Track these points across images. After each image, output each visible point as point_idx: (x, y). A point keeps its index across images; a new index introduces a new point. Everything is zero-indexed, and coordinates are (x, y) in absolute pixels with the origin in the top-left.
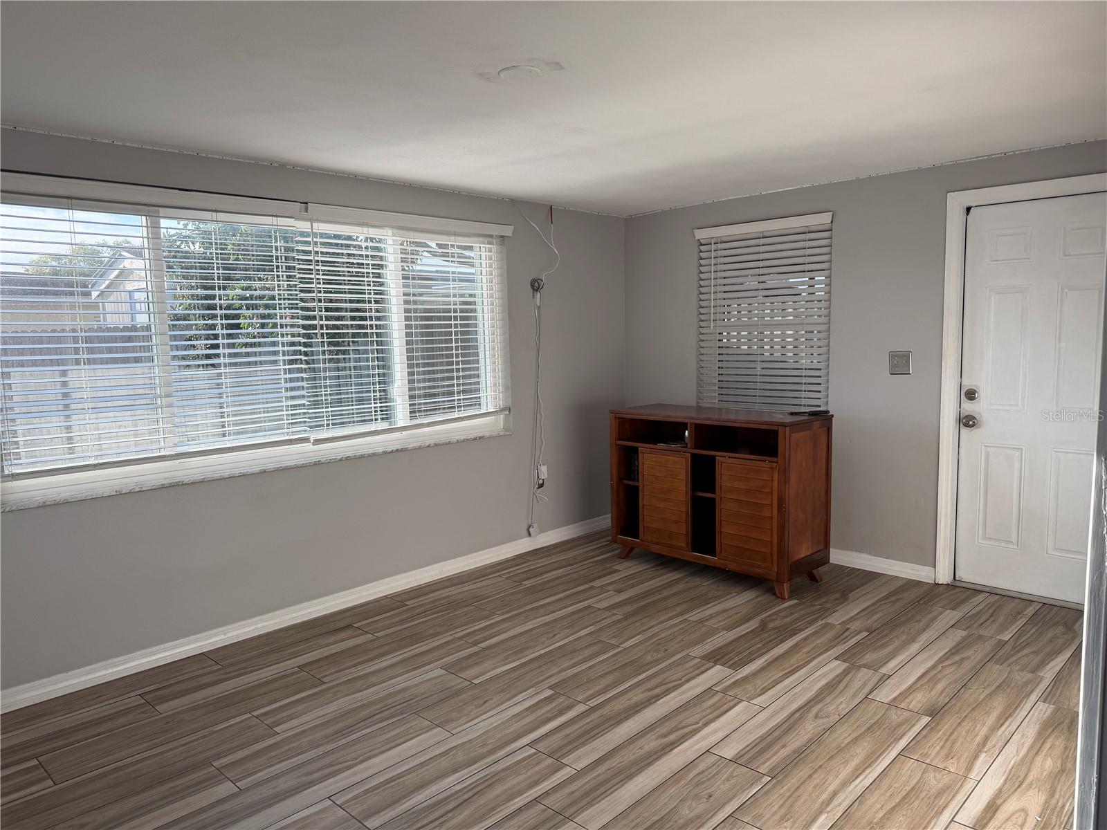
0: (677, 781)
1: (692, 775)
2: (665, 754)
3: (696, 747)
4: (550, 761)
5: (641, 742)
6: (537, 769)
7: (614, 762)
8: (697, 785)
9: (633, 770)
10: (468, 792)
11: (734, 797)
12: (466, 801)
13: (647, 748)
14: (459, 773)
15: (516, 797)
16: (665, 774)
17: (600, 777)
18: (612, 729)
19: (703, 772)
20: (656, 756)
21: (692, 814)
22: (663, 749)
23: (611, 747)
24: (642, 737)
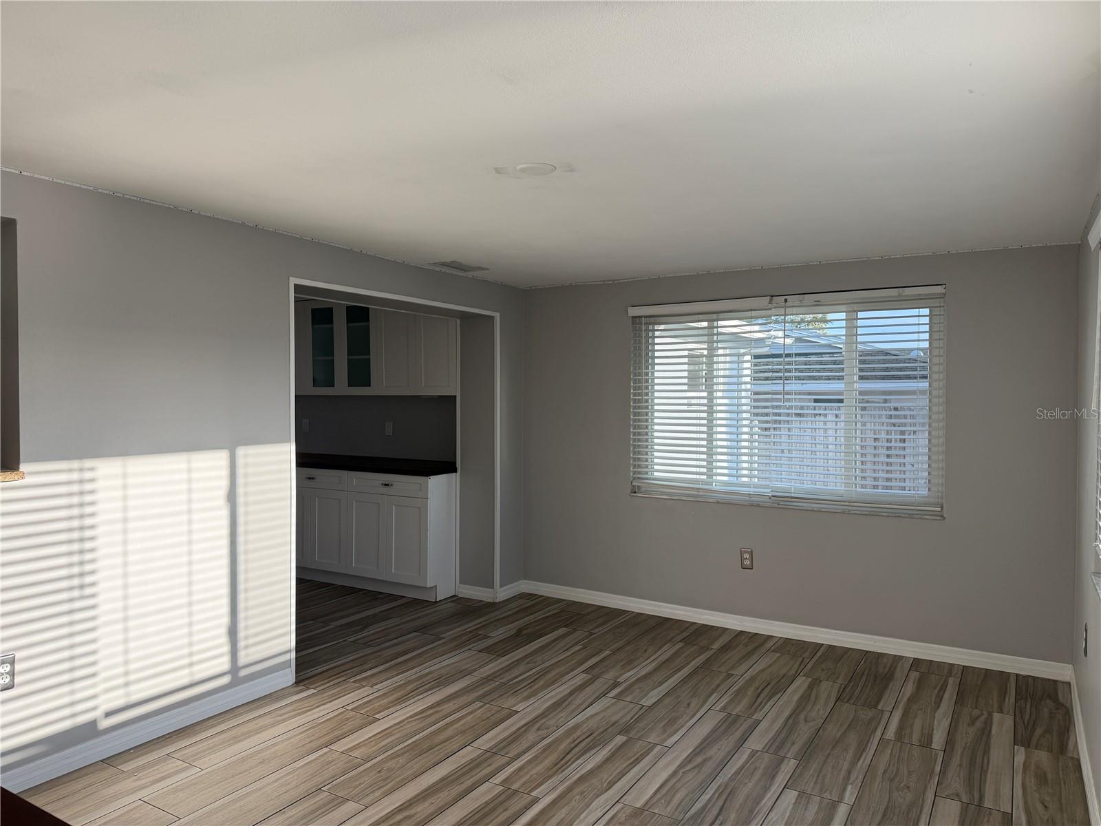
0: (403, 779)
1: (390, 785)
2: (409, 801)
3: (380, 807)
4: (515, 787)
5: (432, 809)
6: (524, 780)
7: (456, 790)
8: (387, 778)
9: (440, 785)
10: (570, 759)
11: (361, 772)
12: (568, 754)
13: (426, 804)
14: (587, 770)
15: (532, 759)
16: (413, 784)
17: (468, 777)
18: (461, 820)
19: (379, 788)
20: (419, 797)
21: (397, 760)
22: (410, 805)
23: (460, 803)
24: (431, 814)
